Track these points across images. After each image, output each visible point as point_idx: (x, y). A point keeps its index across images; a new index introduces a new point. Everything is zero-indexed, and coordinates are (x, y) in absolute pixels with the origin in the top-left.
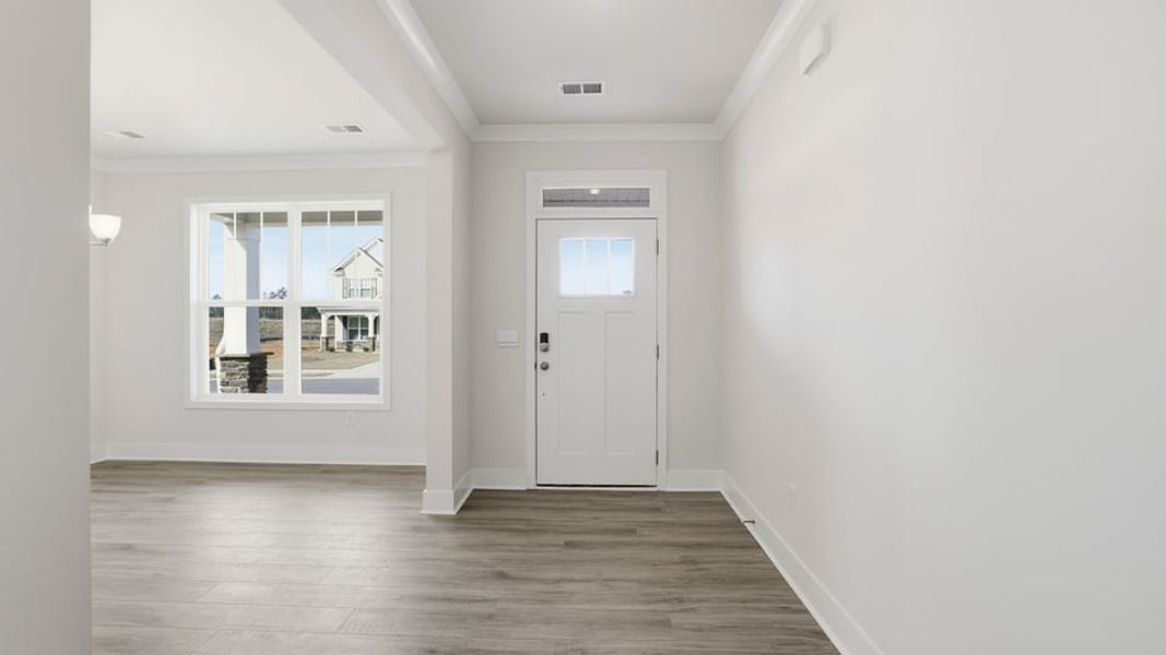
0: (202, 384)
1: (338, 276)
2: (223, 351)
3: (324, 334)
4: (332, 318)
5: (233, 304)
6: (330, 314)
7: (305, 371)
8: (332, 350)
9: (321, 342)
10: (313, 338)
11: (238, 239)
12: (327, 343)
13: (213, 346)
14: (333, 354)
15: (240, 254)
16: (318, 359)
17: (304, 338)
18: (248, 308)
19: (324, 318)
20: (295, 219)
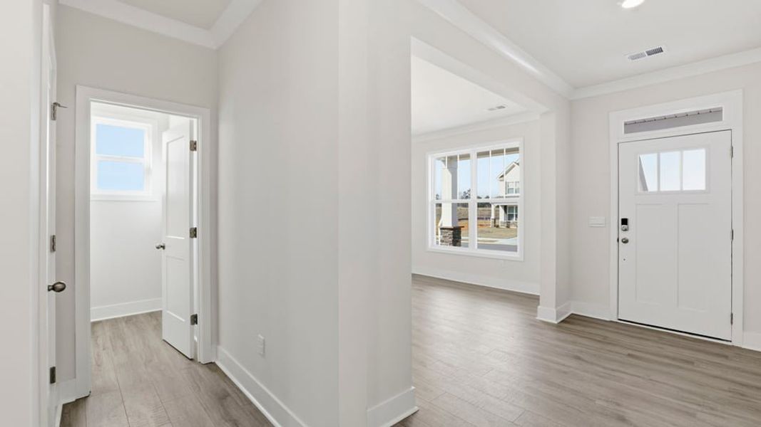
0: (434, 241)
1: (501, 181)
2: (441, 225)
3: (493, 217)
4: (498, 207)
5: (445, 202)
6: (496, 205)
7: (479, 239)
8: (498, 226)
9: (491, 222)
10: (486, 219)
11: (448, 168)
12: (495, 222)
13: (437, 222)
14: (497, 229)
15: (448, 175)
16: (489, 232)
17: (478, 219)
18: (453, 204)
19: (493, 207)
20: (474, 156)
